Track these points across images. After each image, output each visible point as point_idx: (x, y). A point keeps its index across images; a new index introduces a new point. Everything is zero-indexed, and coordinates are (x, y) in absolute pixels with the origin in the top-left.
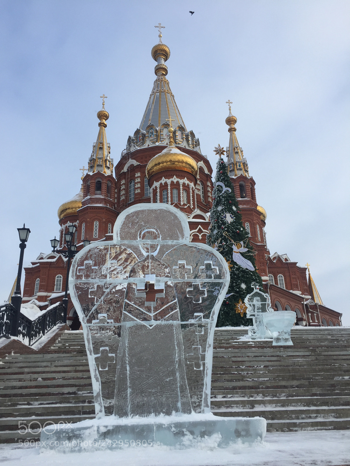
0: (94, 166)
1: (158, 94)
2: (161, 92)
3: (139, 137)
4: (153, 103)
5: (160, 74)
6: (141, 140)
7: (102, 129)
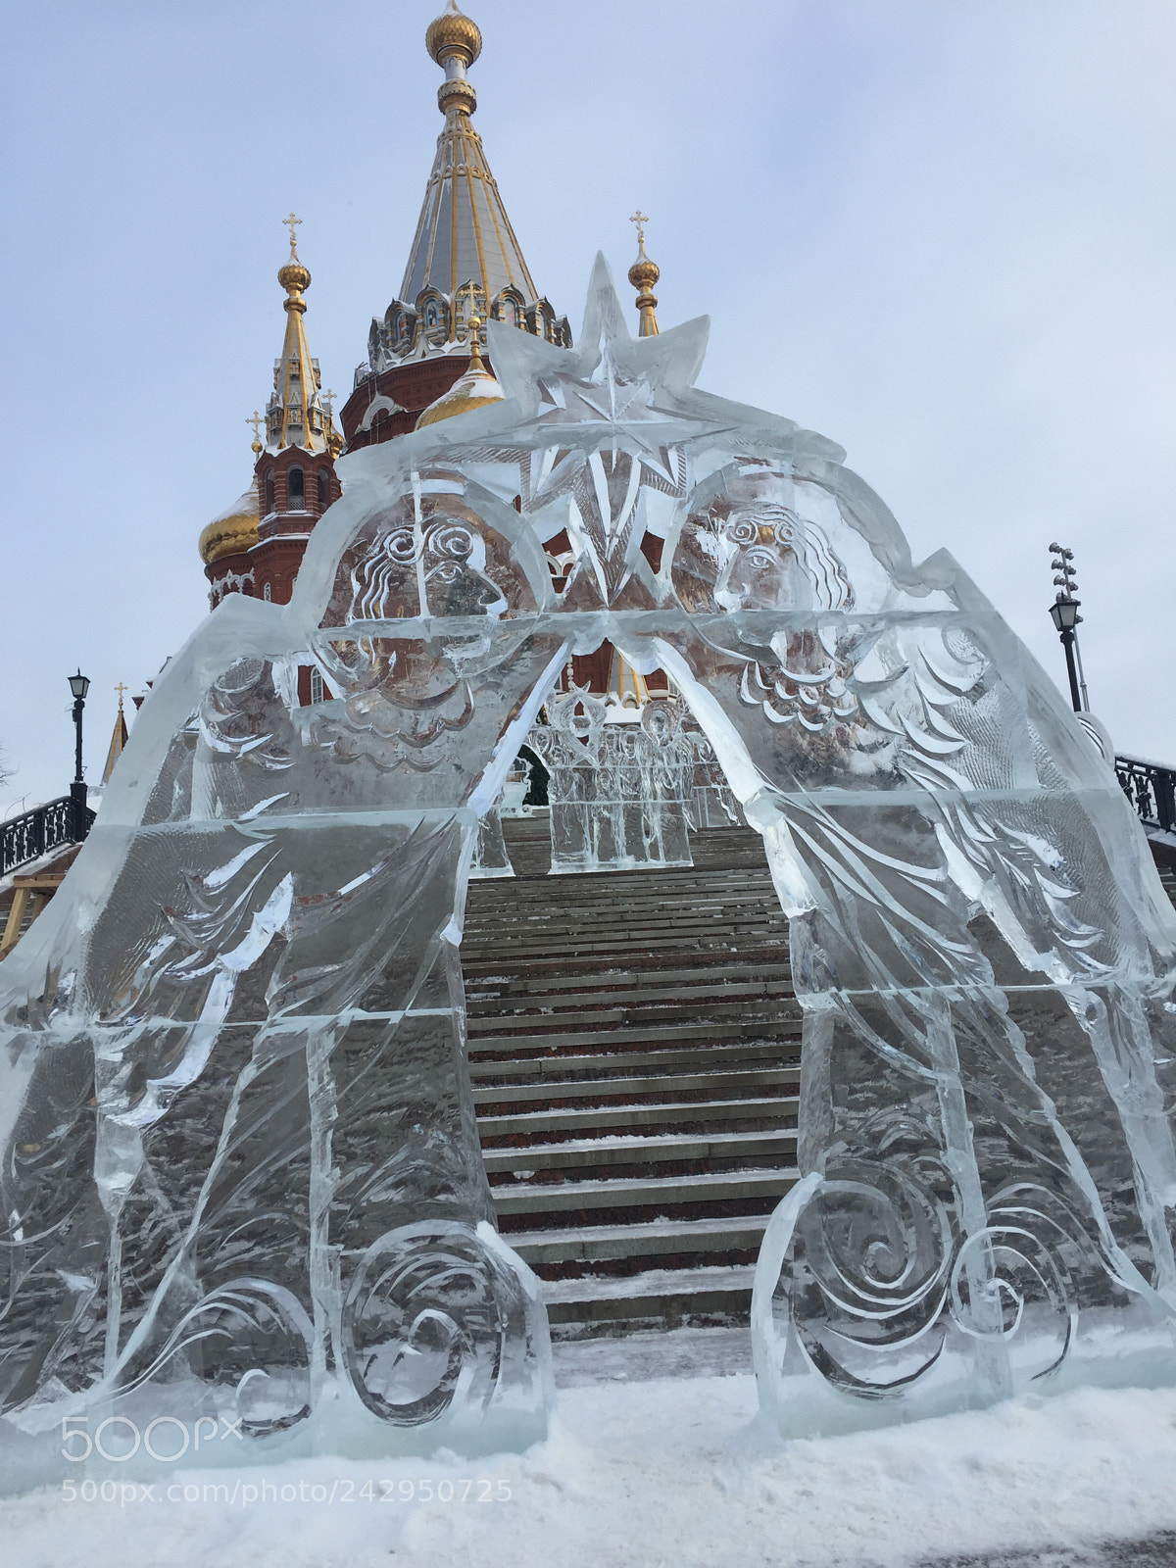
0: (281, 430)
1: (449, 182)
2: (455, 176)
3: (401, 326)
4: (435, 214)
5: (454, 112)
6: (406, 335)
7: (296, 320)
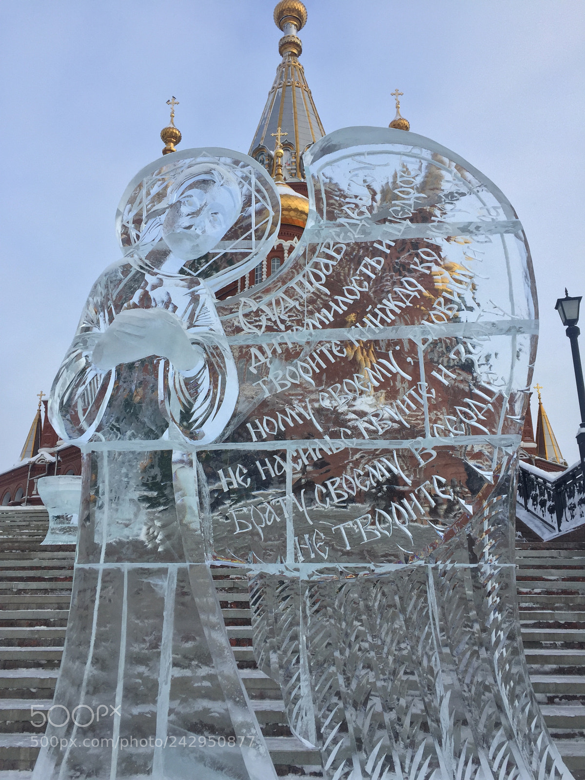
2: (285, 86)
5: (287, 54)
